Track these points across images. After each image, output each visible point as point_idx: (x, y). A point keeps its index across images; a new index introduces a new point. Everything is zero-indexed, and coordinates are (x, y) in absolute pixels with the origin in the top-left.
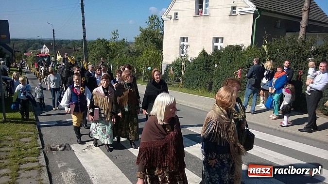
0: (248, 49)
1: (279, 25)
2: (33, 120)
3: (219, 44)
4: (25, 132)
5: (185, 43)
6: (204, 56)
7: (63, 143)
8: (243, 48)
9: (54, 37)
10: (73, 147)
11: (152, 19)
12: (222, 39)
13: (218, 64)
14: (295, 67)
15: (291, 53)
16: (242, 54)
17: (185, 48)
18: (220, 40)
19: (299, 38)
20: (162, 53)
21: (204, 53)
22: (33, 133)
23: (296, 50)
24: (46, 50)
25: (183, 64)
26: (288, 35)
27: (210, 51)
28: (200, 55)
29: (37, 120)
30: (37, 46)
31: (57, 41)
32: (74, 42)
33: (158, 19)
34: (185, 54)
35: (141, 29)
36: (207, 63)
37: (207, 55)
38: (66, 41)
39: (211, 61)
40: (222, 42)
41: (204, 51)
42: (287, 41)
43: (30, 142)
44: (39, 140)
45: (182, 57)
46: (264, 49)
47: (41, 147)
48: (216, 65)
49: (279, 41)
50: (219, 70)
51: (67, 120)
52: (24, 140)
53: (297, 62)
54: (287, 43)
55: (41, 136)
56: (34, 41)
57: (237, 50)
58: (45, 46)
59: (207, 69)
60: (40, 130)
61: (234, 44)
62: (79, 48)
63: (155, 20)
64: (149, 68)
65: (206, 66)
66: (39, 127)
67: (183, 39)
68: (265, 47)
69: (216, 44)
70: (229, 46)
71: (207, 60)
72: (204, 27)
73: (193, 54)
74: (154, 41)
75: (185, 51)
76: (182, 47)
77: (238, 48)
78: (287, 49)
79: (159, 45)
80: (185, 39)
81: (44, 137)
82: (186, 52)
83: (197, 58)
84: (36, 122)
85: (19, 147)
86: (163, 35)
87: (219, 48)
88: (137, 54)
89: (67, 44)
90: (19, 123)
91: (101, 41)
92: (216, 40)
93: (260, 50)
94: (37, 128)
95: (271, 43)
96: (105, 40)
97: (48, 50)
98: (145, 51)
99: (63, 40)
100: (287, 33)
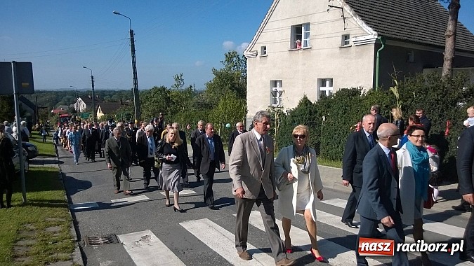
0: (370, 93)
1: (412, 58)
2: (64, 201)
3: (327, 89)
4: (54, 219)
5: (279, 89)
6: (307, 105)
7: (108, 233)
8: (362, 92)
9: (93, 86)
10: (121, 238)
11: (231, 57)
12: (331, 80)
13: (326, 116)
14: (440, 116)
15: (433, 96)
16: (360, 101)
17: (278, 95)
18: (327, 83)
19: (443, 75)
20: (246, 104)
21: (305, 101)
22: (64, 220)
23: (440, 91)
24: (81, 106)
25: (277, 117)
26: (427, 72)
27: (314, 99)
28: (300, 104)
29: (70, 201)
30: (69, 100)
31: (97, 92)
32: (120, 93)
33: (238, 57)
34: (278, 104)
35: (215, 72)
36: (311, 115)
37: (311, 103)
38: (110, 92)
39: (316, 112)
40: (331, 85)
41: (305, 98)
42: (426, 79)
43: (60, 232)
44: (73, 229)
45: (274, 108)
46: (392, 93)
47: (76, 239)
48: (324, 118)
49: (413, 80)
50: (329, 124)
51: (113, 201)
52: (52, 229)
53: (442, 110)
54: (426, 83)
55: (76, 223)
56: (65, 93)
57: (352, 95)
58: (80, 99)
59: (311, 123)
60: (74, 216)
61: (349, 87)
62: (129, 101)
63: (235, 59)
64: (228, 125)
65: (310, 119)
66: (73, 212)
67: (275, 83)
68: (394, 90)
69: (322, 89)
70: (342, 90)
71: (310, 111)
72: (304, 64)
73: (290, 103)
74: (233, 87)
75: (278, 100)
76: (274, 94)
77: (355, 92)
78: (427, 90)
79: (241, 93)
80: (278, 83)
81: (80, 225)
82: (280, 100)
83: (296, 109)
84: (68, 205)
85: (45, 239)
86: (246, 79)
87: (327, 94)
88: (209, 106)
89: (111, 97)
90: (45, 205)
91: (159, 90)
92: (323, 82)
93: (387, 94)
94: (70, 213)
95: (403, 84)
96: (164, 89)
97: (85, 105)
98: (222, 102)
99: (104, 91)
100: (424, 70)
